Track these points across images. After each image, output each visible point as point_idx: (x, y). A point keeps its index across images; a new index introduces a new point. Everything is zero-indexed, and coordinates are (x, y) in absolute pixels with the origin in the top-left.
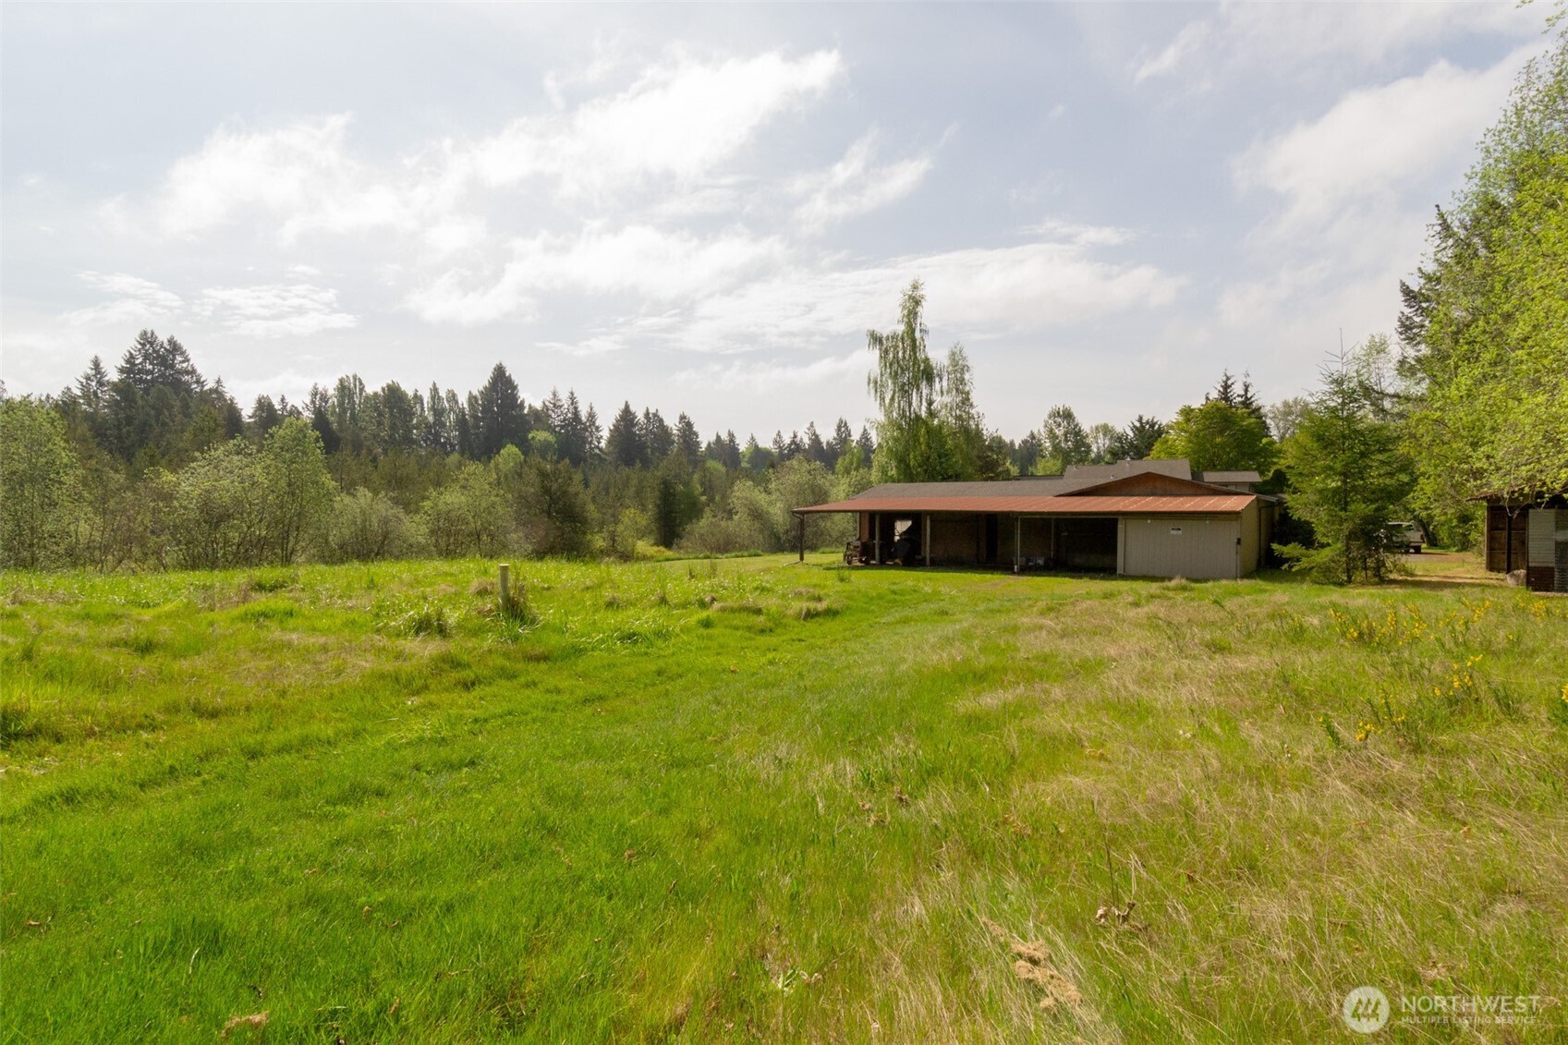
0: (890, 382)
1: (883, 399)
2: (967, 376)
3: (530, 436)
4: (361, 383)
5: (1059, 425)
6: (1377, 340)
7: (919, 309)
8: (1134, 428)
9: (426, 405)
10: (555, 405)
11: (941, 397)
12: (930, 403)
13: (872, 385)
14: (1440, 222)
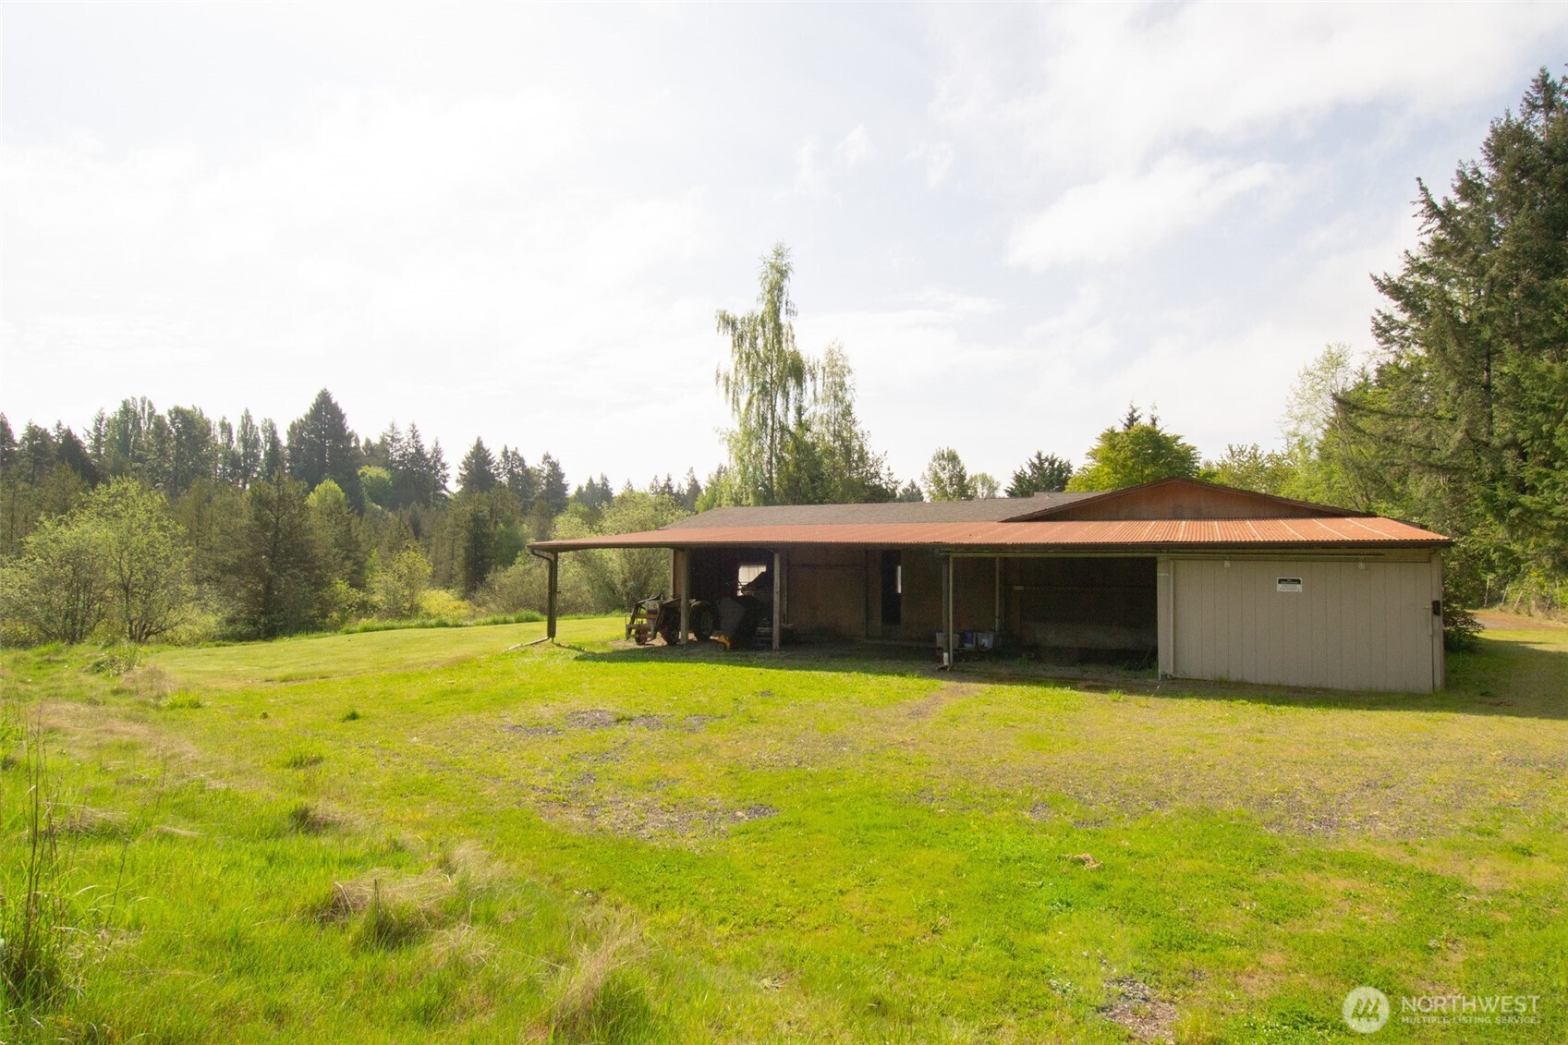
0: (746, 379)
1: (736, 402)
2: (848, 381)
3: (360, 472)
4: (151, 405)
5: (944, 469)
6: (1333, 351)
7: (786, 283)
8: (1033, 465)
9: (235, 436)
10: (392, 437)
11: (813, 402)
12: (800, 411)
13: (722, 382)
14: (1423, 198)
